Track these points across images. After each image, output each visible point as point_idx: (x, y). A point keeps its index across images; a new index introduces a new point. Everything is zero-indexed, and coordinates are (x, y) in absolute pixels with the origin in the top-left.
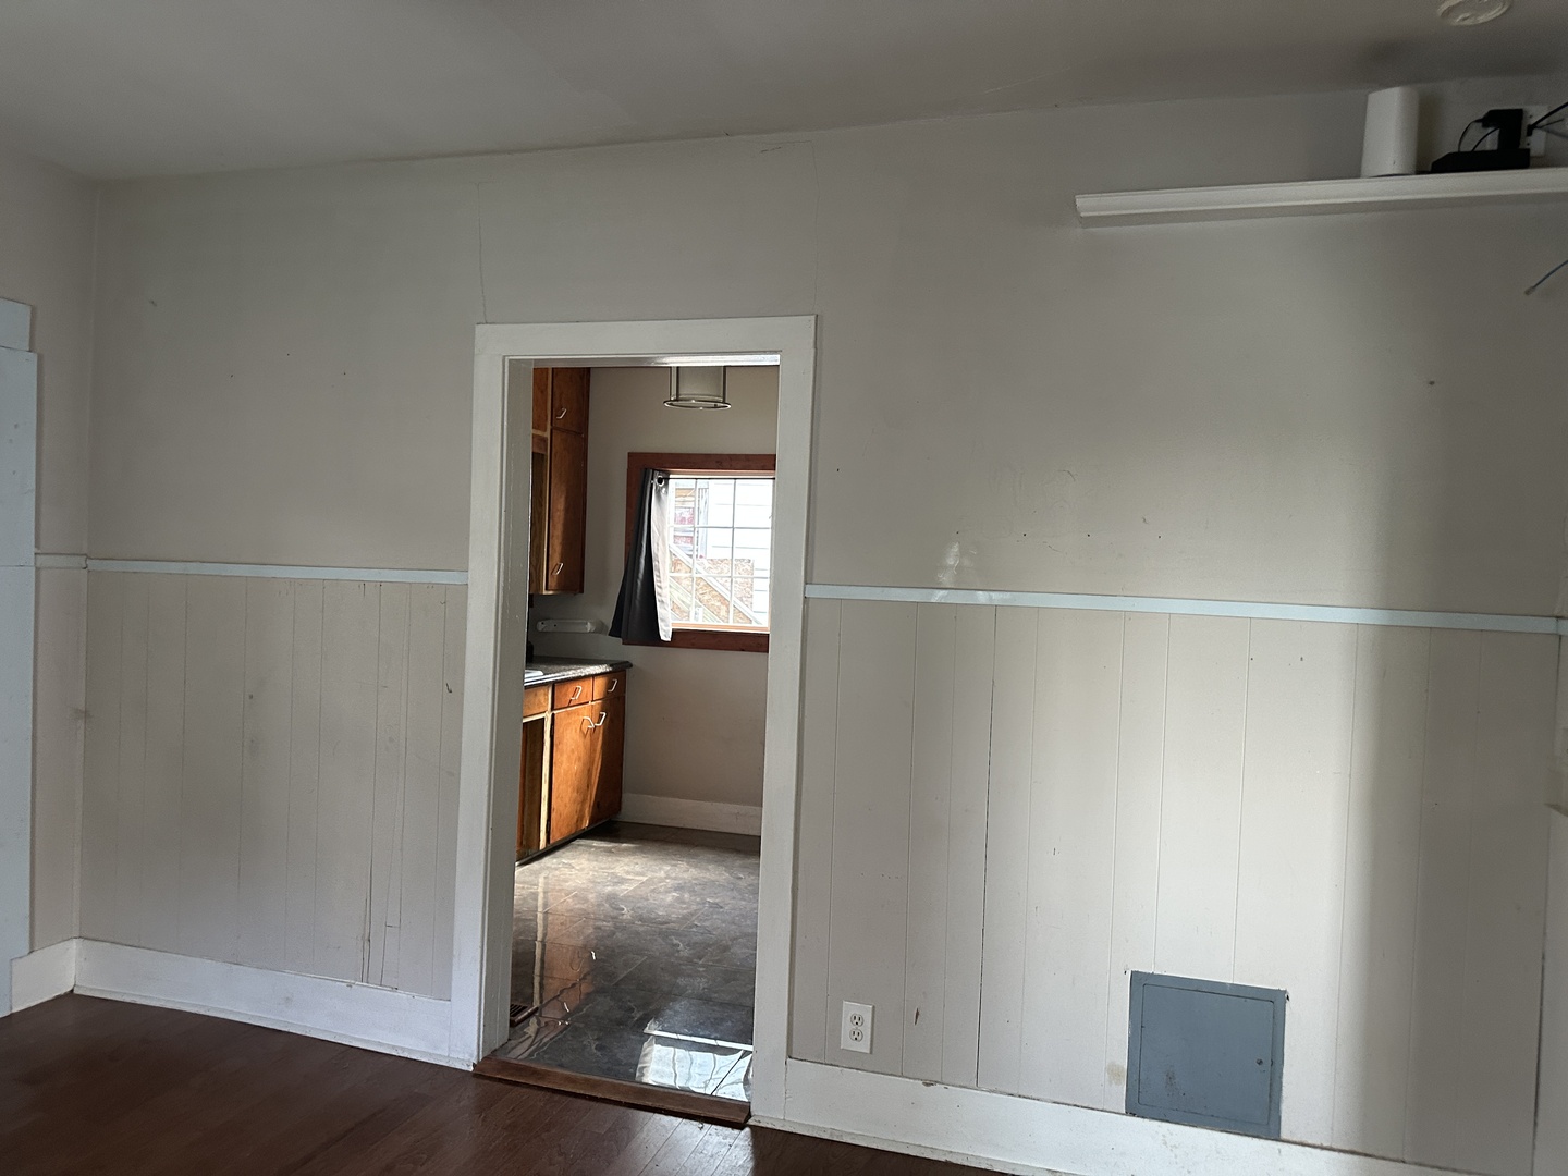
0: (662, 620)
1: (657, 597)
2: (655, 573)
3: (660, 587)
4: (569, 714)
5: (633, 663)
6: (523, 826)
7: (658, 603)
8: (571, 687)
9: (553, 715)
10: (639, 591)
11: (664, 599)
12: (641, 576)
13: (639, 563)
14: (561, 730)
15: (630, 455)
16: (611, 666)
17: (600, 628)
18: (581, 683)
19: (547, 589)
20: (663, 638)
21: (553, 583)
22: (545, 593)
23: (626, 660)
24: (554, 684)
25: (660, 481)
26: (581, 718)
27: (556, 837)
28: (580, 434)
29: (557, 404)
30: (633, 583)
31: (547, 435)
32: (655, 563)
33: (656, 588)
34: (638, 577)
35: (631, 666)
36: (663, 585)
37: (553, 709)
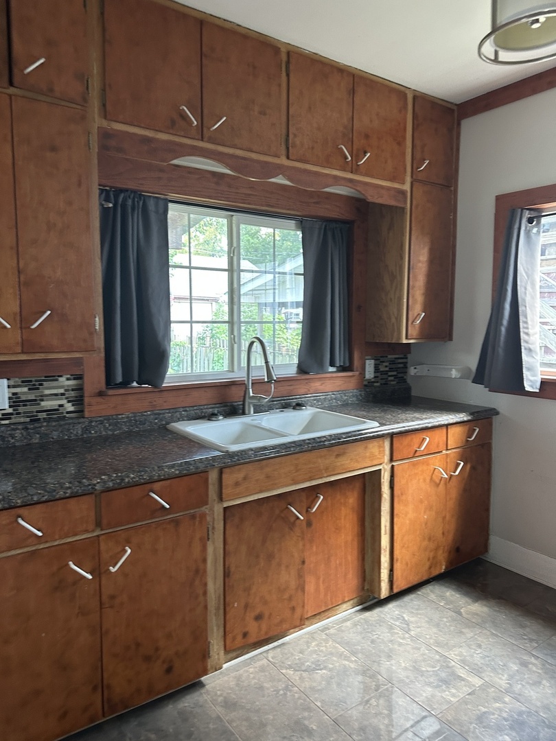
0: (529, 369)
1: (523, 344)
2: (522, 318)
3: (527, 334)
4: (414, 464)
5: (500, 410)
6: (364, 571)
7: (523, 350)
8: (416, 439)
9: (393, 466)
10: (502, 338)
11: (531, 346)
12: (505, 322)
13: (503, 308)
14: (404, 482)
15: (498, 198)
16: (471, 414)
17: (464, 376)
18: (430, 433)
19: (407, 338)
20: (528, 388)
21: (414, 331)
22: (405, 341)
23: (493, 407)
24: (392, 436)
25: (530, 221)
26: (432, 467)
27: (400, 585)
28: (449, 187)
29: (418, 156)
30: (497, 330)
31: (407, 187)
32: (521, 309)
33: (522, 334)
34: (501, 324)
35: (497, 413)
36: (531, 331)
37: (391, 460)
